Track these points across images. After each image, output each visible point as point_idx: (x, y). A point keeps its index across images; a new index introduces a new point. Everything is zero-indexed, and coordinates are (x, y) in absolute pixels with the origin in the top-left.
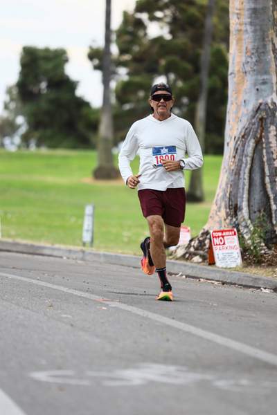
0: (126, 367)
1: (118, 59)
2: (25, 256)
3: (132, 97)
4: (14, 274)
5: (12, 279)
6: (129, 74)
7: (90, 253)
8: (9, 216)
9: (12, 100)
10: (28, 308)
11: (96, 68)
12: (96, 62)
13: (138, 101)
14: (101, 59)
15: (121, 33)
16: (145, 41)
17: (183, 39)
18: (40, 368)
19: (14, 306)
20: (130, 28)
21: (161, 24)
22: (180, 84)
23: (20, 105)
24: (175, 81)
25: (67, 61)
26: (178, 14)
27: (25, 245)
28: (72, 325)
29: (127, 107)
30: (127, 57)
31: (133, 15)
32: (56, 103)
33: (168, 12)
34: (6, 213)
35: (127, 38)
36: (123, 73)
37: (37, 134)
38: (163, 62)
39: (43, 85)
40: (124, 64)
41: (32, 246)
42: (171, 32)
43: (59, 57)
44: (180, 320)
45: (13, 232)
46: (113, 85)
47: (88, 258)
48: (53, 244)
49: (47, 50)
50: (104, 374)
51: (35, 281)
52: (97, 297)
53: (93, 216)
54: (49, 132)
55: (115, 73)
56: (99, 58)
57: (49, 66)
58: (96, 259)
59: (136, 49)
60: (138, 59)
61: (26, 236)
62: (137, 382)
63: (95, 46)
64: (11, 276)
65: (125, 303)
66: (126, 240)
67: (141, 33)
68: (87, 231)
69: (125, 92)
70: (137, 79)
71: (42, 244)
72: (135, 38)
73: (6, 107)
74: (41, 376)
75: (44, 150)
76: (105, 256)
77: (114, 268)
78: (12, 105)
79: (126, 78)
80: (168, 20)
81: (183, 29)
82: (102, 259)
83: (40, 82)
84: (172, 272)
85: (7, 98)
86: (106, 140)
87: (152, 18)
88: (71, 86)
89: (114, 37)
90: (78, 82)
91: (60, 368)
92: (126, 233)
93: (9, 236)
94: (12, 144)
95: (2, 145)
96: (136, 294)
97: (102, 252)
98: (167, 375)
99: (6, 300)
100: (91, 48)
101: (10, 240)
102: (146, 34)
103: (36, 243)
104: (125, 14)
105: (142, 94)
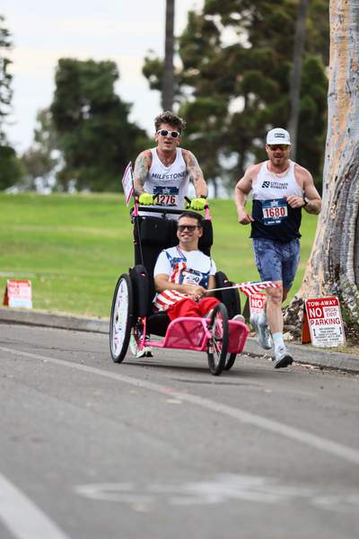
0: (199, 480)
1: (182, 74)
2: (65, 331)
3: (203, 125)
4: (52, 356)
5: (48, 363)
6: (195, 94)
8: (43, 279)
9: (45, 128)
10: (70, 401)
11: (154, 86)
12: (154, 78)
13: (208, 130)
14: (159, 75)
15: (186, 40)
16: (217, 51)
17: (266, 49)
18: (88, 481)
20: (198, 35)
21: (238, 29)
22: (262, 106)
23: (55, 135)
24: (256, 103)
25: (116, 77)
26: (259, 15)
27: (65, 318)
28: (128, 424)
29: (194, 137)
30: (194, 72)
31: (202, 17)
32: (103, 132)
33: (247, 13)
34: (39, 276)
35: (195, 47)
37: (77, 173)
38: (240, 79)
39: (86, 109)
40: (190, 82)
41: (73, 319)
42: (251, 40)
43: (107, 72)
44: (269, 416)
45: (48, 301)
46: (176, 108)
48: (100, 317)
49: (90, 63)
51: (79, 366)
54: (92, 170)
55: (179, 93)
56: (157, 73)
57: (94, 84)
59: (206, 61)
60: (204, 75)
61: (65, 306)
62: (214, 499)
63: (152, 58)
67: (213, 41)
69: (191, 117)
70: (207, 100)
71: (86, 317)
72: (204, 48)
73: (38, 138)
74: (90, 491)
75: (86, 194)
78: (46, 135)
79: (192, 99)
80: (248, 23)
81: (268, 36)
83: (83, 105)
84: (255, 352)
85: (39, 126)
87: (227, 22)
88: (122, 109)
89: (177, 47)
90: (131, 105)
93: (44, 306)
94: (45, 185)
95: (33, 187)
96: (210, 383)
98: (252, 489)
100: (147, 60)
101: (45, 311)
102: (218, 43)
103: (79, 316)
104: (191, 15)
105: (212, 120)
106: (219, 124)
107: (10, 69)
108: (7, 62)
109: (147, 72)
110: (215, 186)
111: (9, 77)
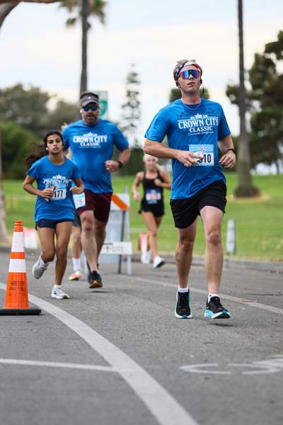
1: (252, 94)
3: (266, 126)
4: (169, 282)
5: (167, 287)
6: (261, 106)
7: (233, 262)
11: (233, 102)
12: (234, 98)
13: (271, 128)
15: (252, 72)
16: (275, 77)
18: (189, 362)
19: (168, 309)
20: (261, 67)
29: (261, 134)
30: (260, 92)
31: (264, 57)
35: (259, 75)
36: (256, 105)
40: (257, 98)
45: (168, 247)
46: (248, 116)
47: (232, 265)
50: (244, 365)
52: (239, 299)
53: (235, 229)
55: (249, 106)
56: (236, 94)
58: (238, 266)
59: (267, 84)
60: (268, 93)
63: (232, 85)
64: (165, 285)
65: (262, 303)
66: (264, 248)
67: (270, 70)
68: (230, 242)
69: (259, 122)
70: (270, 110)
72: (265, 76)
76: (246, 263)
77: (254, 273)
79: (259, 110)
82: (244, 266)
86: (244, 163)
87: (279, 57)
89: (247, 76)
91: (206, 361)
92: (264, 243)
93: (165, 250)
96: (272, 295)
97: (243, 259)
99: (161, 305)
100: (229, 87)
101: (165, 253)
102: (275, 71)
104: (257, 56)
105: (273, 122)
106: (278, 125)
107: (139, 98)
108: (137, 93)
109: (228, 94)
110: (277, 166)
111: (138, 103)
